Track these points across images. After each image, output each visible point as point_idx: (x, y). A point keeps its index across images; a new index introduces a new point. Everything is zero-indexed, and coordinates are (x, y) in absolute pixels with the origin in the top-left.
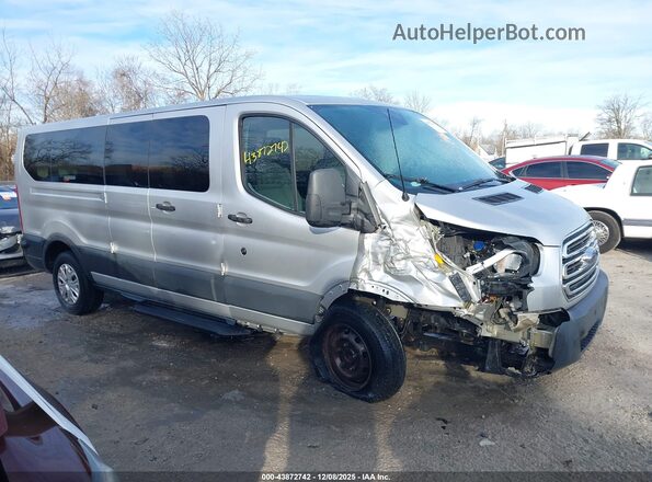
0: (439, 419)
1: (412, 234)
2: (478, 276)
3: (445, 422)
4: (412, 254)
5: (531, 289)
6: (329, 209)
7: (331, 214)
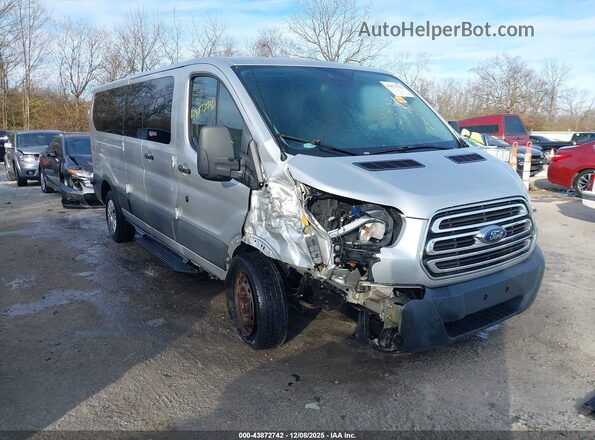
0: (294, 375)
1: (288, 194)
2: (335, 241)
3: (298, 379)
4: (286, 213)
5: (377, 260)
6: (218, 164)
7: (219, 168)
